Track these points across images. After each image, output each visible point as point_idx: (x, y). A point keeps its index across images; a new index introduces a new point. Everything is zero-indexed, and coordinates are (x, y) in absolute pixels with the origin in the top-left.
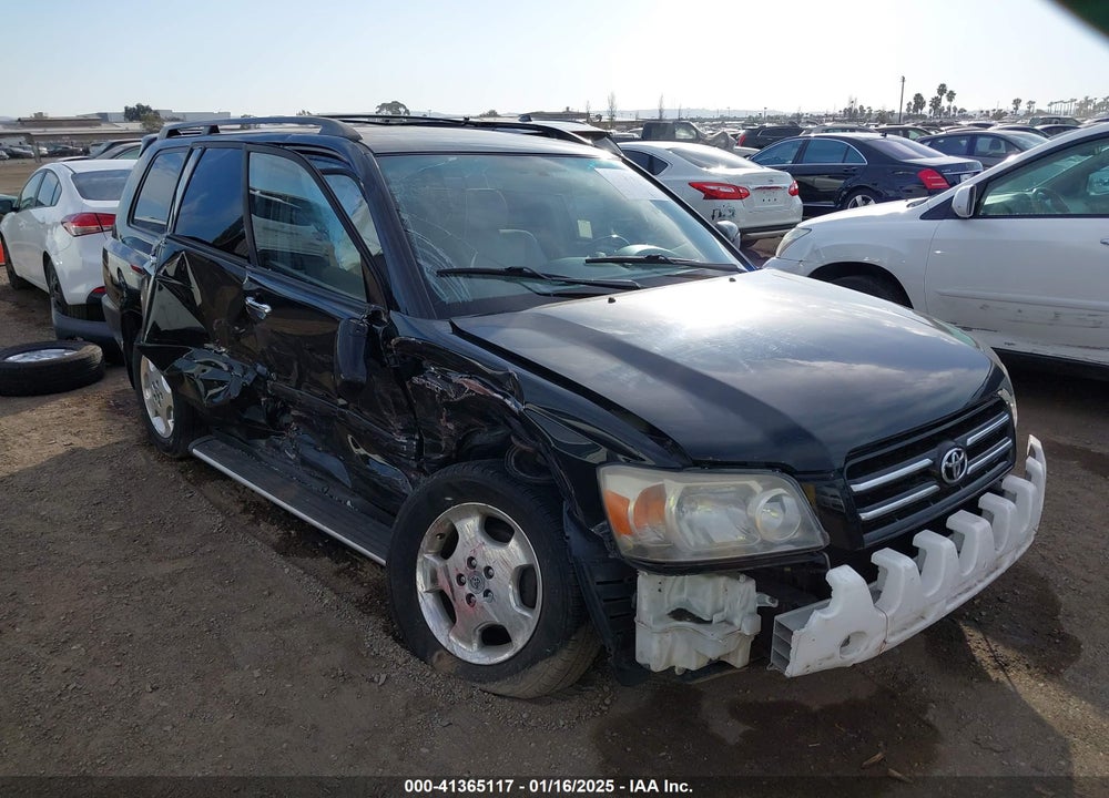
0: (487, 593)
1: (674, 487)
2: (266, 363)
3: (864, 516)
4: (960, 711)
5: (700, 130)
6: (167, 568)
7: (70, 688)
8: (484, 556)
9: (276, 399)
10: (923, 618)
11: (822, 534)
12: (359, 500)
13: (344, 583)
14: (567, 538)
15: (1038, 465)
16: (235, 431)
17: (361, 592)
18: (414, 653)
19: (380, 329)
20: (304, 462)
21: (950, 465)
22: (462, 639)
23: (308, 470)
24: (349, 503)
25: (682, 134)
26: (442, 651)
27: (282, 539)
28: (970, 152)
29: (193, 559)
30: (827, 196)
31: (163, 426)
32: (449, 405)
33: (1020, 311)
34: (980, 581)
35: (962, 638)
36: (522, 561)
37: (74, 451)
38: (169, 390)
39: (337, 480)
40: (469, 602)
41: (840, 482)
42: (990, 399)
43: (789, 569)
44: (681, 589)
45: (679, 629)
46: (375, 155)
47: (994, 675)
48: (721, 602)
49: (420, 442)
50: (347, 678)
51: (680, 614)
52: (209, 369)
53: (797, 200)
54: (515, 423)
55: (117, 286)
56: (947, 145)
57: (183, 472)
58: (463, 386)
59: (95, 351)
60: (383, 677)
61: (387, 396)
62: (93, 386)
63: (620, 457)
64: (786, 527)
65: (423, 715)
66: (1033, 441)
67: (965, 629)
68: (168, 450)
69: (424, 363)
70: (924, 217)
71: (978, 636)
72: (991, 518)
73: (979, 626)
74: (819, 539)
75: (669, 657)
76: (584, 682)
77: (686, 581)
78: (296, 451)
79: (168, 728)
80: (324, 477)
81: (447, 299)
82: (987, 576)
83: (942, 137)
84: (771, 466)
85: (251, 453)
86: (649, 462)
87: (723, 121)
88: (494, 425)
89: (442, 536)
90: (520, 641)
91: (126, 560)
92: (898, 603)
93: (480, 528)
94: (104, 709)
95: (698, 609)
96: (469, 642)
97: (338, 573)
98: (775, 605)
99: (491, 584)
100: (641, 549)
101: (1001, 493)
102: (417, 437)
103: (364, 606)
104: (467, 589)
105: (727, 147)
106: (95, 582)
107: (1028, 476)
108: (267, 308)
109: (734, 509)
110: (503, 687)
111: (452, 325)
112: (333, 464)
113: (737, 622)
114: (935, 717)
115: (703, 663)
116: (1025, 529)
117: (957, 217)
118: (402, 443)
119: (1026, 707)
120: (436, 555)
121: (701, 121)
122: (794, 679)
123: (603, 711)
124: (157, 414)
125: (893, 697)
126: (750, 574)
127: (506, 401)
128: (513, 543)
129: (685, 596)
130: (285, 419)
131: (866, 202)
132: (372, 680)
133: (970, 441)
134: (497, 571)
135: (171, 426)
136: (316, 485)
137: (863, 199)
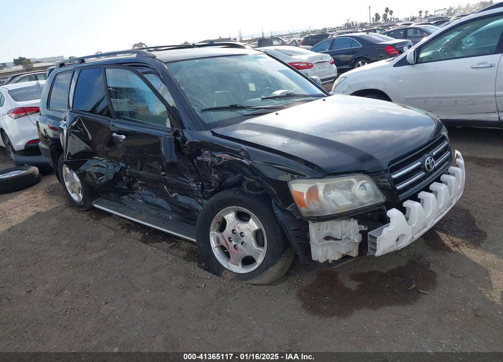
0: (242, 243)
1: (321, 185)
2: (125, 162)
3: (398, 187)
4: (443, 264)
5: (283, 40)
6: (95, 256)
7: (69, 308)
8: (239, 228)
9: (130, 177)
10: (426, 227)
11: (383, 197)
12: (175, 216)
13: (175, 251)
14: (277, 214)
15: (461, 161)
16: (111, 194)
17: (184, 253)
18: (214, 273)
19: (179, 139)
20: (147, 203)
21: (428, 164)
22: (234, 264)
23: (149, 206)
24: (170, 217)
25: (275, 42)
26: (226, 271)
27: (143, 237)
28: (405, 37)
29: (106, 250)
30: (346, 63)
31: (77, 197)
32: (215, 167)
33: (440, 102)
34: (445, 210)
35: (438, 237)
36: (256, 228)
37: (38, 213)
38: (78, 180)
39: (163, 208)
40: (235, 248)
41: (387, 175)
42: (439, 136)
43: (370, 214)
44: (327, 228)
45: (328, 244)
46: (165, 63)
47: (454, 249)
48: (344, 231)
49: (202, 185)
50: (188, 288)
51: (328, 238)
52: (98, 168)
53: (334, 66)
54: (246, 170)
55: (45, 138)
56: (395, 34)
57: (90, 216)
58: (221, 158)
59: (35, 169)
60: (203, 285)
61: (186, 167)
62: (37, 185)
63: (295, 176)
64: (368, 196)
65: (224, 297)
66: (457, 152)
67: (439, 233)
68: (81, 207)
69: (202, 150)
70: (395, 66)
71: (445, 235)
72: (446, 184)
73: (444, 231)
74: (382, 199)
75: (326, 257)
76: (288, 274)
77: (329, 224)
78: (142, 199)
79: (118, 317)
80: (156, 208)
81: (207, 122)
82: (448, 208)
83: (391, 31)
84: (358, 172)
85: (121, 203)
86: (308, 176)
87: (291, 35)
88: (236, 172)
89: (219, 223)
90: (259, 261)
91: (77, 255)
92: (416, 221)
93: (235, 216)
94: (87, 314)
95: (335, 235)
96: (237, 265)
97: (172, 247)
98: (366, 229)
99: (244, 239)
100: (311, 212)
101: (449, 174)
102: (201, 183)
103: (187, 258)
104: (234, 243)
105: (297, 45)
106: (66, 265)
107: (457, 166)
108: (124, 137)
109: (346, 192)
110: (255, 281)
111: (212, 132)
112: (161, 202)
113: (352, 238)
114: (433, 268)
115: (340, 256)
116: (460, 187)
117: (409, 64)
118: (194, 187)
119: (469, 259)
120: (217, 231)
121: (282, 36)
122: (379, 257)
123: (298, 285)
124: (73, 192)
125: (415, 263)
126: (355, 218)
127: (243, 160)
128: (251, 220)
129: (329, 230)
130: (135, 186)
131: (363, 64)
132: (199, 287)
133: (434, 154)
134: (246, 233)
135: (81, 197)
136: (154, 212)
137: (362, 62)
